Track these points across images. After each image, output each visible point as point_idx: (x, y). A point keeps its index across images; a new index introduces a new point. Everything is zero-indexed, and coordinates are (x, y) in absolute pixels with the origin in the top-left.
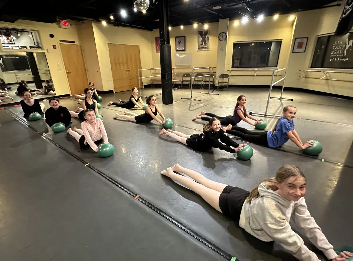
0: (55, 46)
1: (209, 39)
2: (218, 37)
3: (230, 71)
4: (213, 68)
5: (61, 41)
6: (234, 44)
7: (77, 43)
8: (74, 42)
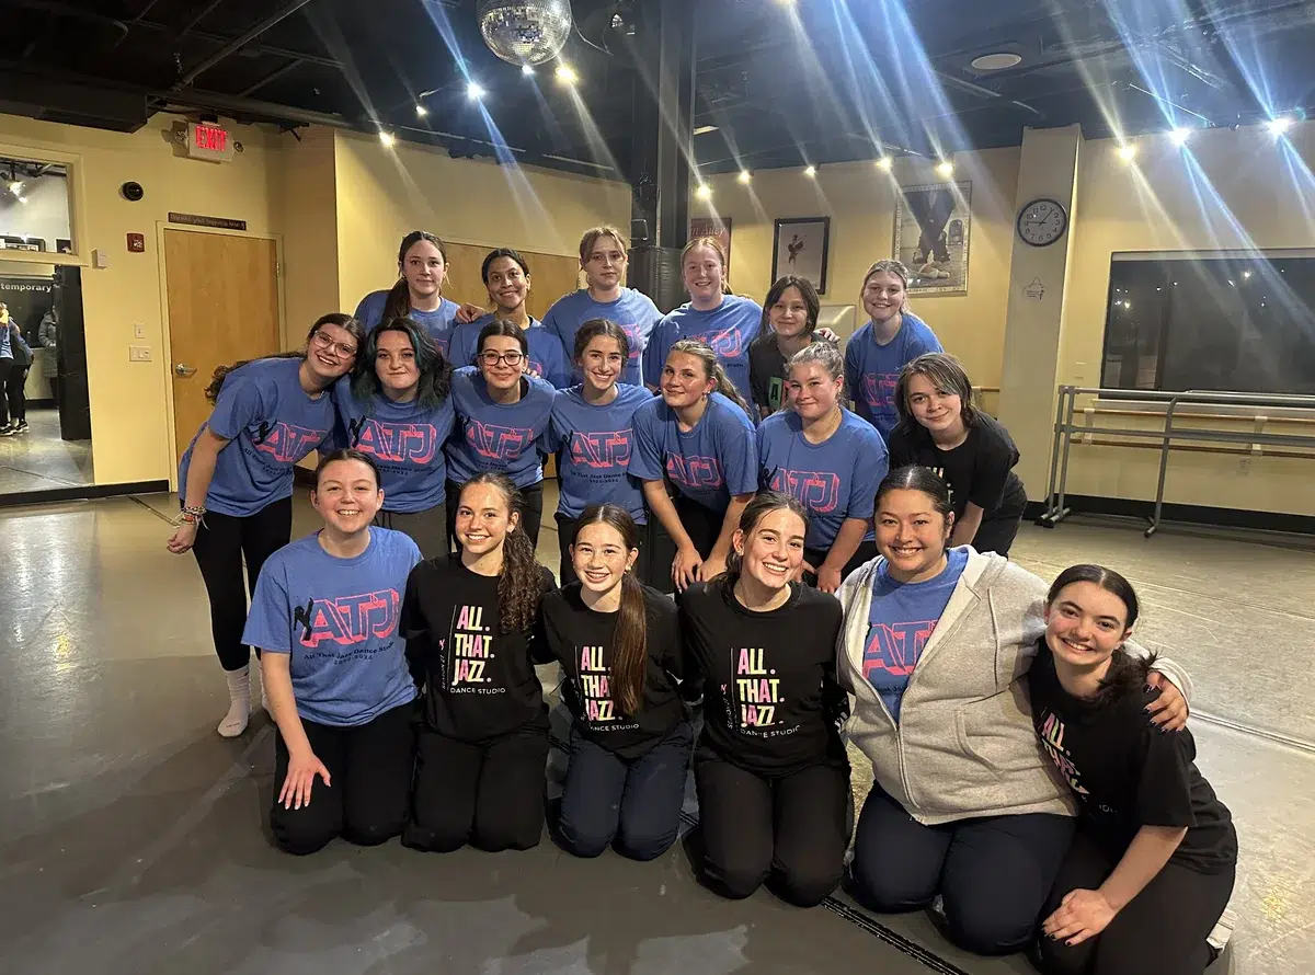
0: (140, 237)
1: (966, 233)
2: (1015, 224)
3: (1088, 414)
4: (982, 390)
5: (173, 218)
6: (1112, 262)
7: (257, 229)
8: (240, 225)
